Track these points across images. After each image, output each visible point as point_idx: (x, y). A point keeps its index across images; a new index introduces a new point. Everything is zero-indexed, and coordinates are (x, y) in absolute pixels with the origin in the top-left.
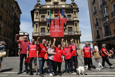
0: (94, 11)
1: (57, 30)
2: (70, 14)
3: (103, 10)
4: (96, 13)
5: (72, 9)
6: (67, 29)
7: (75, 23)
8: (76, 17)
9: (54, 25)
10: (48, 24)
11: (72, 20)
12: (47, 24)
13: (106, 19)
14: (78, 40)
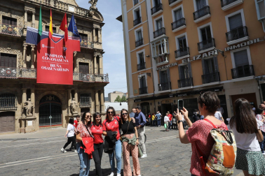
0: (136, 39)
1: (56, 67)
2: (86, 32)
3: (159, 42)
4: (142, 44)
5: (92, 23)
6: (78, 66)
7: (96, 54)
8: (97, 42)
9: (49, 51)
10: (29, 48)
11: (89, 47)
12: (25, 45)
13: (165, 60)
14: (102, 94)
